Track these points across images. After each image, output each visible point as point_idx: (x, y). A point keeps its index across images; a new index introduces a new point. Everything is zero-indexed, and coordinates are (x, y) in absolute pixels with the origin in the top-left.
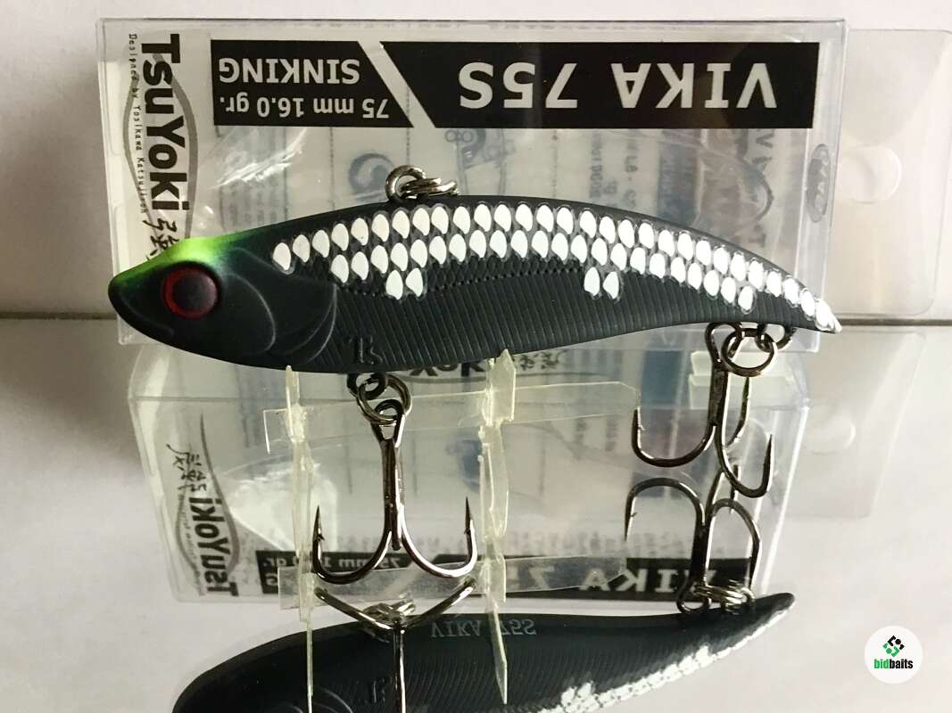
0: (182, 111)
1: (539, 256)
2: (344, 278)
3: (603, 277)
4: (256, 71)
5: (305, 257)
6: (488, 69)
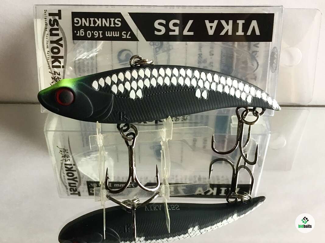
0: (62, 35)
1: (181, 85)
2: (116, 92)
3: (202, 92)
4: (87, 22)
5: (103, 85)
6: (164, 22)
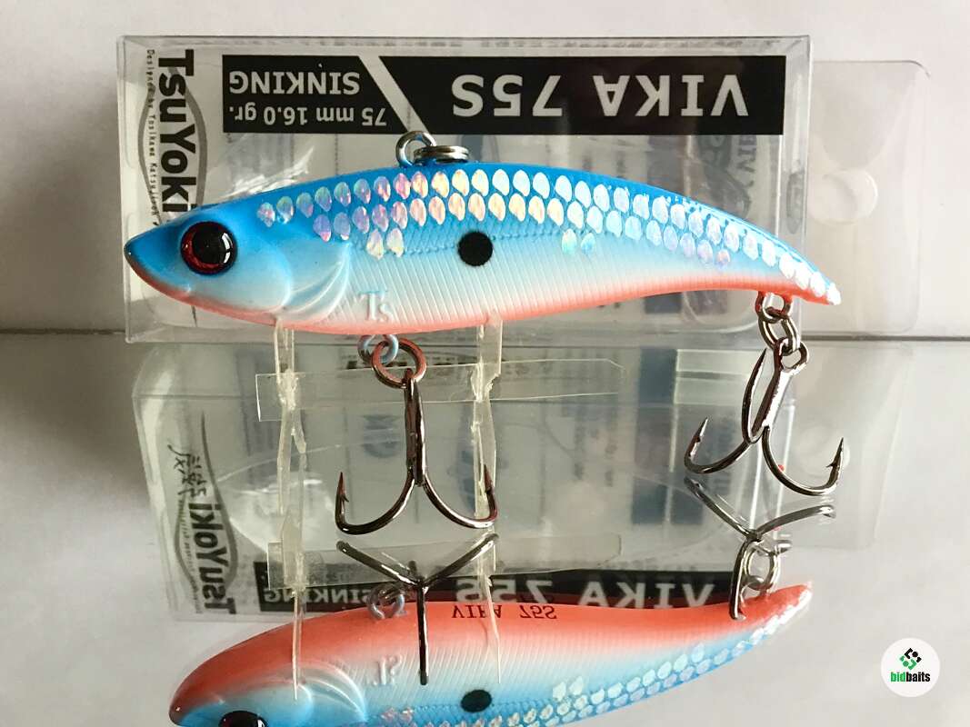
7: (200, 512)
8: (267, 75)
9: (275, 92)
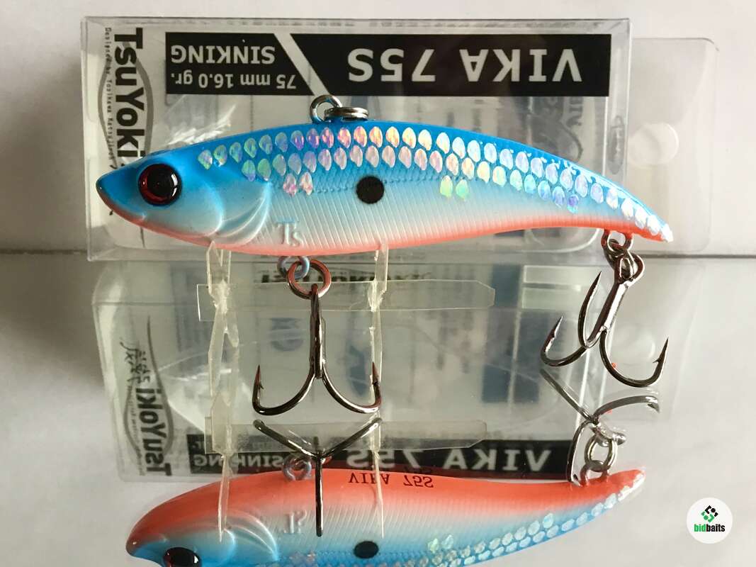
7: (145, 395)
8: (201, 48)
9: (208, 62)
